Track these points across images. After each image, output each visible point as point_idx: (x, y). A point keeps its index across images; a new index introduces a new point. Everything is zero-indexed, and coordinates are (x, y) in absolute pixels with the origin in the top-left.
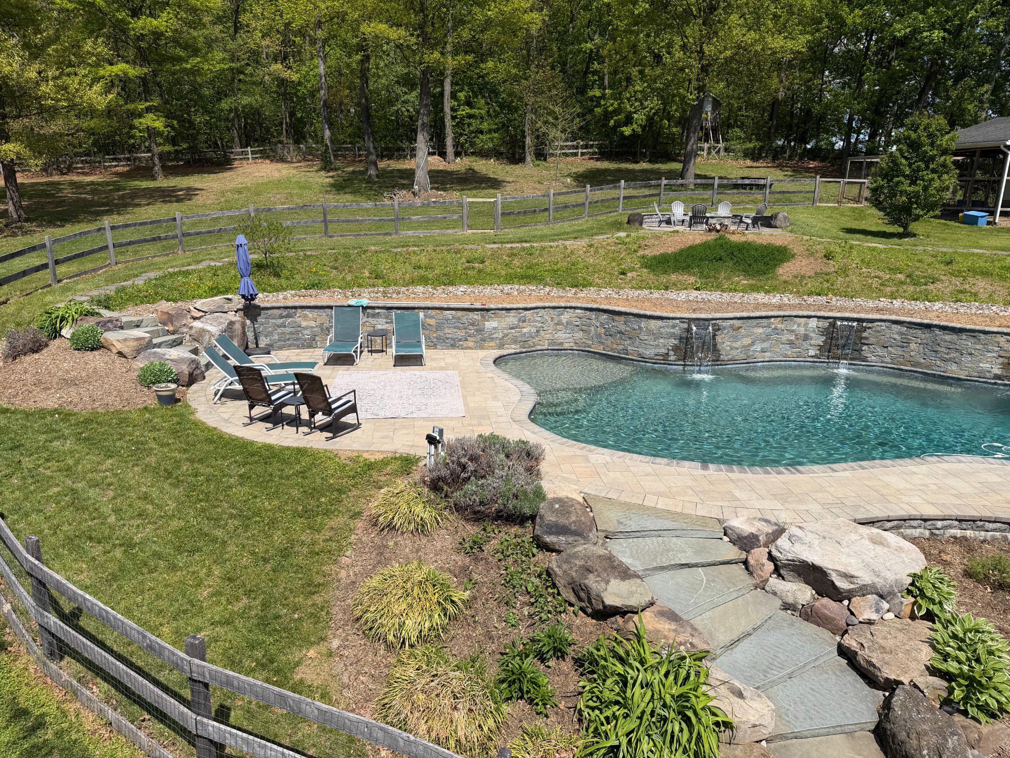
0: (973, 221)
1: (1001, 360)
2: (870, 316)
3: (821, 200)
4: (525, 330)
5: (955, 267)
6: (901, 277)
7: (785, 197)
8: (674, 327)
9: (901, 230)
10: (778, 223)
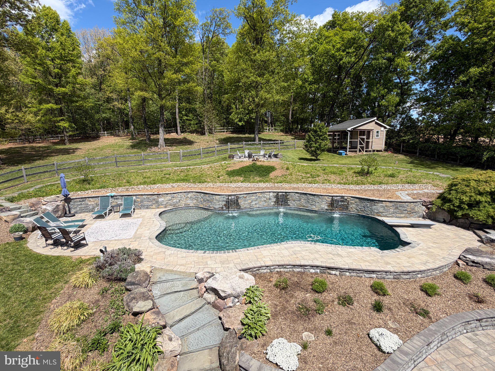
0: (341, 154)
1: (327, 204)
2: (289, 191)
3: (298, 147)
4: (174, 201)
5: (326, 171)
6: (309, 175)
7: (287, 147)
8: (224, 198)
9: (315, 158)
10: (279, 157)
